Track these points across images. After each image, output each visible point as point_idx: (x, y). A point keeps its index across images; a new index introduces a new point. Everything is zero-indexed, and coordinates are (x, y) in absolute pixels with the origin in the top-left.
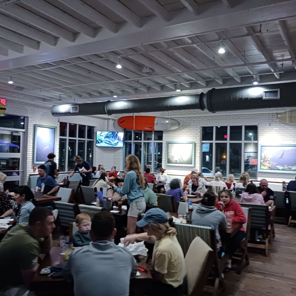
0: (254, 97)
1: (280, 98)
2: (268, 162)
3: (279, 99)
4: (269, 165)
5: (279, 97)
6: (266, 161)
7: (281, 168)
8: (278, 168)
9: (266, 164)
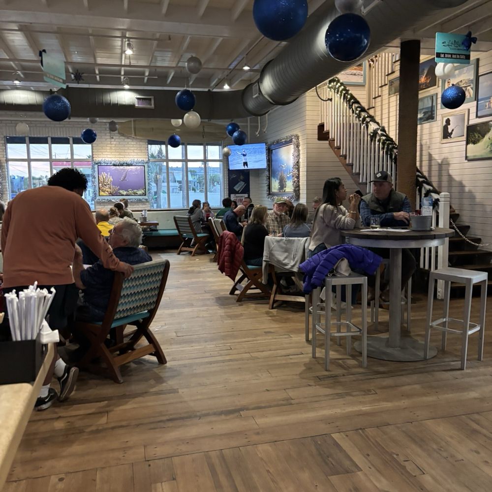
0: (124, 103)
1: (155, 107)
2: (108, 186)
3: (153, 108)
4: (109, 190)
5: (153, 106)
6: (105, 185)
7: (125, 193)
8: (120, 193)
9: (107, 188)
